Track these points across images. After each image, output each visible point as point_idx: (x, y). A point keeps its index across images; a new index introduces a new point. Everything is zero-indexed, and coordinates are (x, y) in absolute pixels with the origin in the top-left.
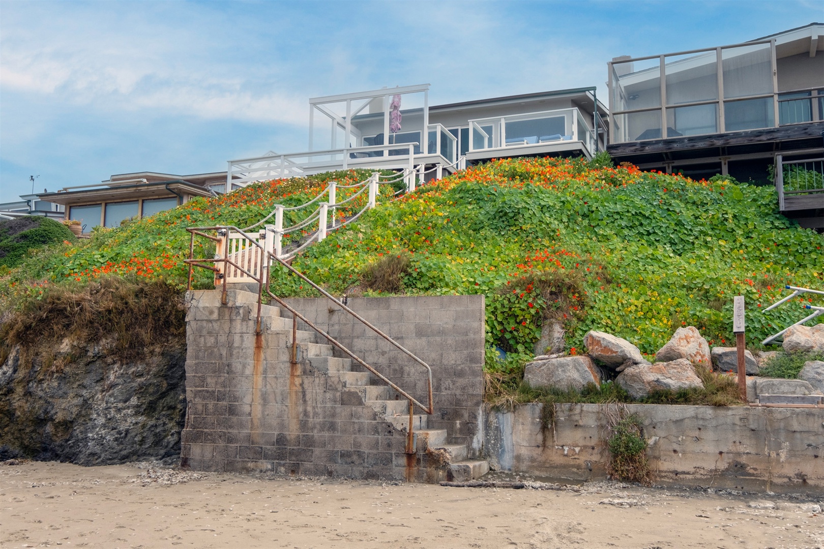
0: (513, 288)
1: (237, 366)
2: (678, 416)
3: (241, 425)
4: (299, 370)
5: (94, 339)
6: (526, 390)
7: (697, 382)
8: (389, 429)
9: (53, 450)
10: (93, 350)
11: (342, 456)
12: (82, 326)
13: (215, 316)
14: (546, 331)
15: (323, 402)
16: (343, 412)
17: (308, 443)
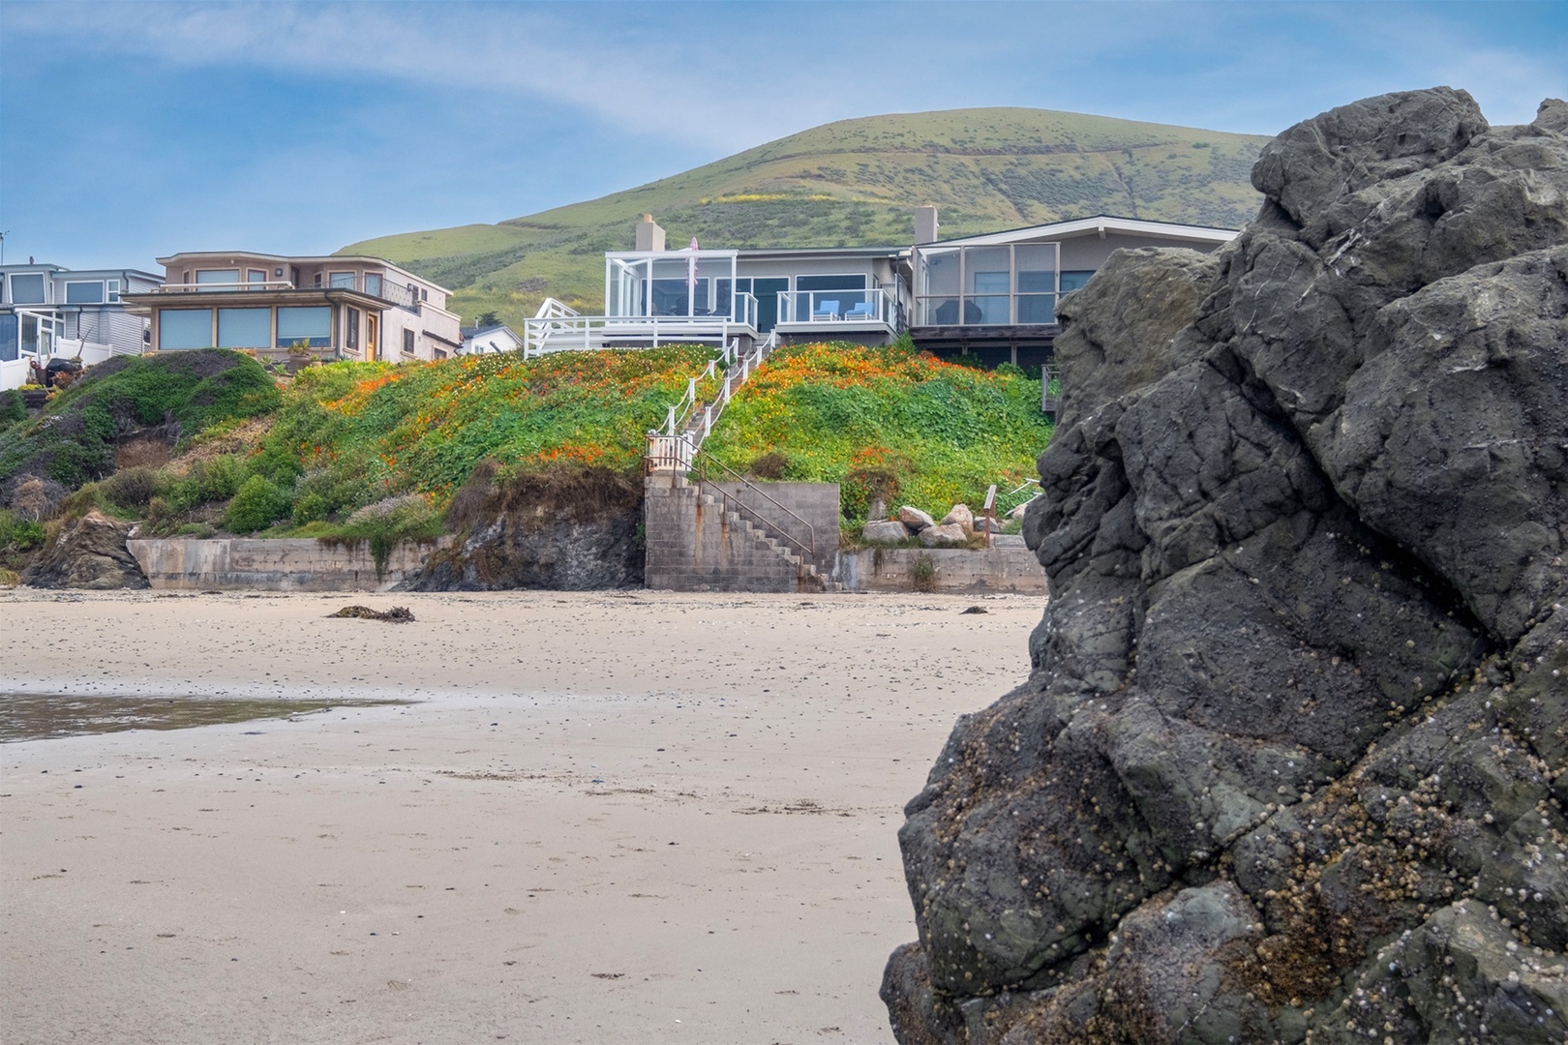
0: (852, 477)
1: (684, 526)
2: (951, 555)
3: (688, 563)
4: (727, 529)
5: (559, 507)
6: (864, 542)
7: (964, 537)
8: (787, 563)
9: (539, 583)
10: (560, 515)
11: (757, 580)
12: (550, 499)
13: (668, 494)
14: (874, 506)
15: (744, 548)
16: (757, 554)
17: (735, 573)
